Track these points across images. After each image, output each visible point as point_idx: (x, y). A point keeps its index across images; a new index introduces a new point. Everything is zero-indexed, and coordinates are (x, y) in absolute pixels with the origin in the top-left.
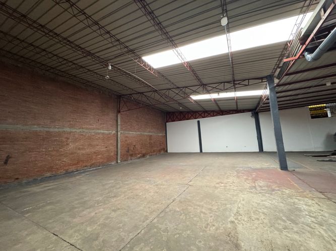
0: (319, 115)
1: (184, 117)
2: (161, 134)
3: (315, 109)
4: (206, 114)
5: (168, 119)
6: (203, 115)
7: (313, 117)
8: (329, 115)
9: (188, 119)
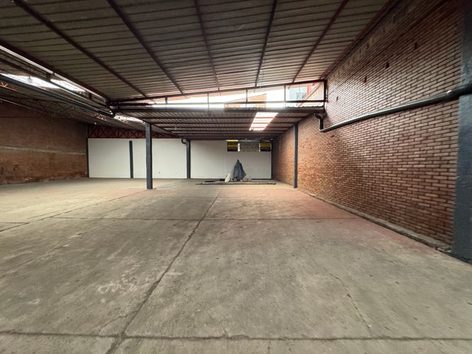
0: (232, 149)
1: (114, 133)
2: (75, 153)
3: (231, 143)
4: (140, 134)
5: (90, 133)
6: (136, 135)
7: (228, 150)
8: (239, 150)
9: (118, 137)
